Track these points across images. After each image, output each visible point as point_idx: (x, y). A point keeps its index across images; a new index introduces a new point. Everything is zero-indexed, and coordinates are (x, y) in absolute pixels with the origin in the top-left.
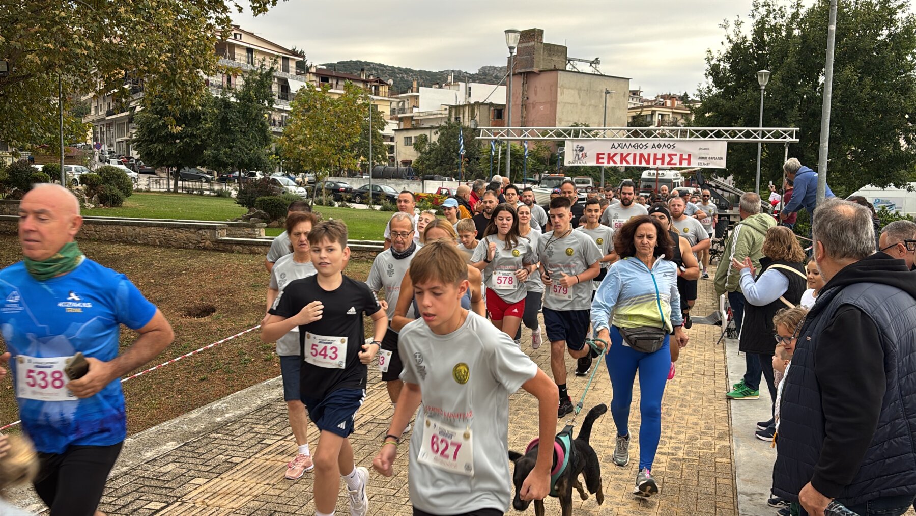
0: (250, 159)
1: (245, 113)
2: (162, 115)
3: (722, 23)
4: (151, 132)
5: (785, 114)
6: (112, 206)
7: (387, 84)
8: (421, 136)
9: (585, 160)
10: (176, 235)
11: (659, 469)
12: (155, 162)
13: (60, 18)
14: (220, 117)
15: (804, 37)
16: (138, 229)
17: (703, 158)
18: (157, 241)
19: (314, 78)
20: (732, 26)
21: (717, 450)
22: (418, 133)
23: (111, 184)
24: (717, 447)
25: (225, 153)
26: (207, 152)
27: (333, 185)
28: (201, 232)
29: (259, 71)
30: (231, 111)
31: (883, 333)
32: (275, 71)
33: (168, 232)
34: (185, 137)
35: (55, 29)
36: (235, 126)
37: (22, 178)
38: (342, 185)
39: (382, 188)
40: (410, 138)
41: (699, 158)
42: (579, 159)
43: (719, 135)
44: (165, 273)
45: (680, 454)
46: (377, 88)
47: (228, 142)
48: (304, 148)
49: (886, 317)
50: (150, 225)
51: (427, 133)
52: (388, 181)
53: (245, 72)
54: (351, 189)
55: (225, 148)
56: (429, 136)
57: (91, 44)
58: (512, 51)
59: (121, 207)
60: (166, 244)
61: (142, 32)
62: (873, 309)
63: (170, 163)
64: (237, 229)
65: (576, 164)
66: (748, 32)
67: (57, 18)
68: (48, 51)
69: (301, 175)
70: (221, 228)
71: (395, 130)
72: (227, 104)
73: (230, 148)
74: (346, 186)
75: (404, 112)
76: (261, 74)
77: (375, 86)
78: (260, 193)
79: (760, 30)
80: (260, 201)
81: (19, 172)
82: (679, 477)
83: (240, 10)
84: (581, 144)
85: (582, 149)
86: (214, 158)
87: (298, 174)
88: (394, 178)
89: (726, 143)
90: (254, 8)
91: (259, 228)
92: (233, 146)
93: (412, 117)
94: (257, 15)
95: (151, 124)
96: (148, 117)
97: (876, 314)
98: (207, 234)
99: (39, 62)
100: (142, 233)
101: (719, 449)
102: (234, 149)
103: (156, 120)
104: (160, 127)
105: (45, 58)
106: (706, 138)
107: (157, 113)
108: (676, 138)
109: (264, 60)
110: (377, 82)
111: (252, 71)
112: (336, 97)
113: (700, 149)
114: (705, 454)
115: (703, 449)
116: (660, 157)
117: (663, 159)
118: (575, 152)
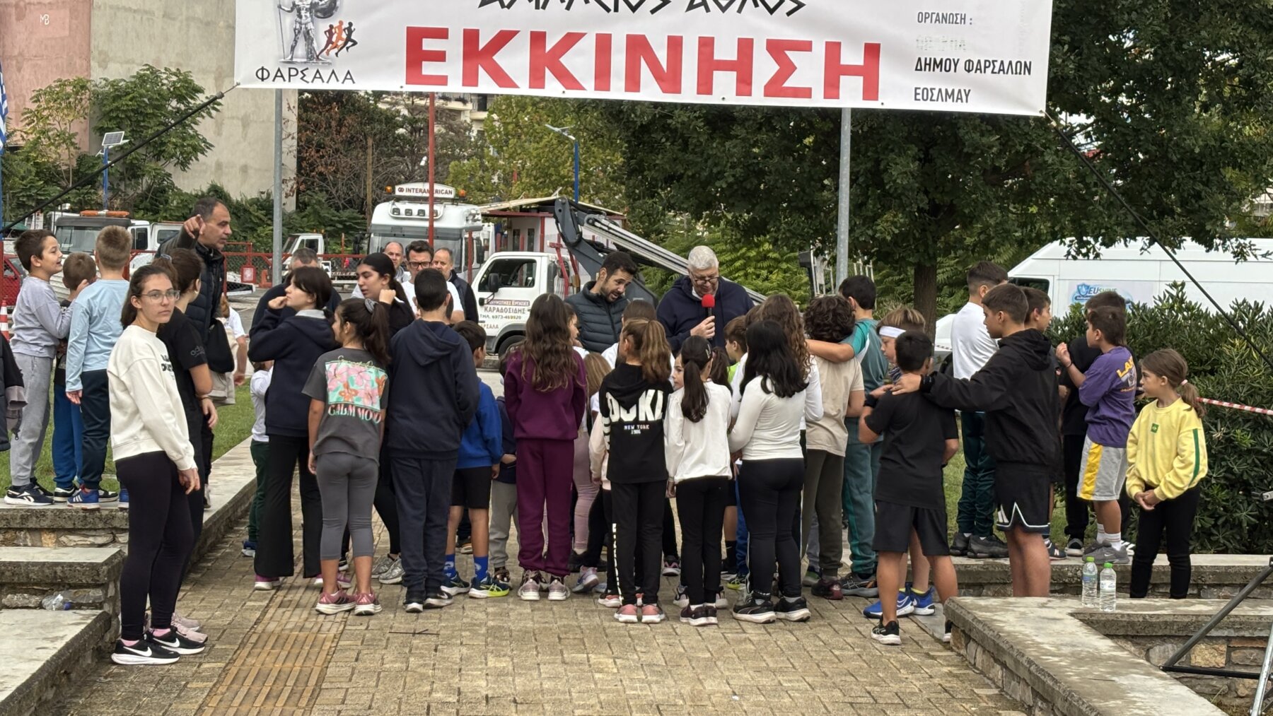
9: (344, 62)
41: (924, 65)
42: (312, 56)
85: (326, 4)
113: (923, 17)
116: (732, 55)
117: (743, 68)
118: (289, 20)
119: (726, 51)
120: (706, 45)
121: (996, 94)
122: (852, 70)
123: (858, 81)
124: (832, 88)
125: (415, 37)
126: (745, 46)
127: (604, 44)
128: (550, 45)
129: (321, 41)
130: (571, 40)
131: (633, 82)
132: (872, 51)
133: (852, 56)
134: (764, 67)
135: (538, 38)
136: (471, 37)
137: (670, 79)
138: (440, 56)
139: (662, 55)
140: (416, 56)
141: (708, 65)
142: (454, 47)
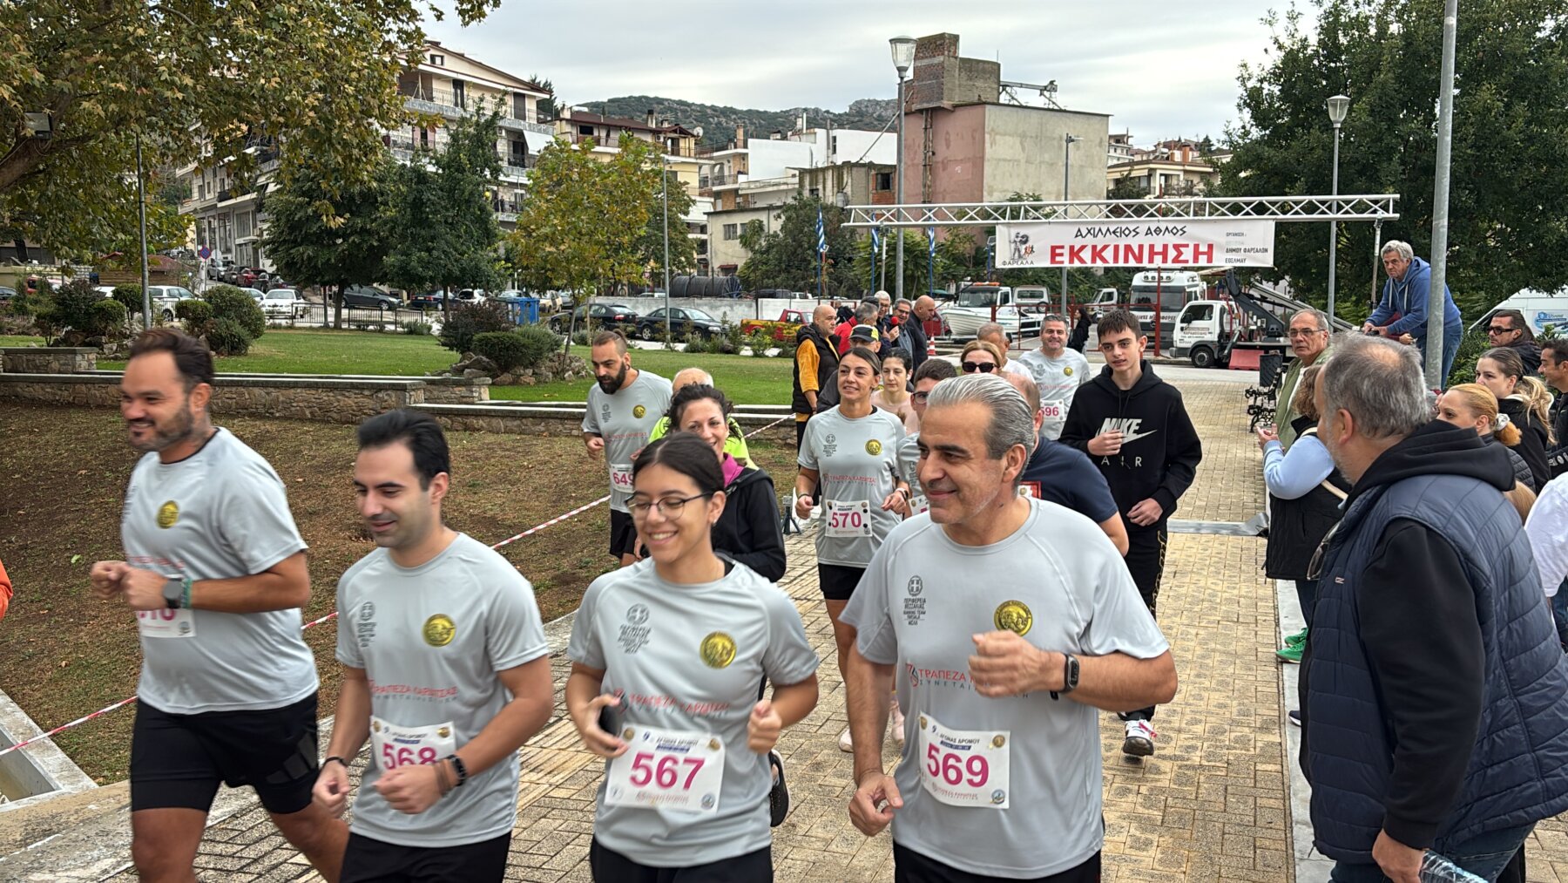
0: (463, 270)
1: (451, 191)
2: (311, 198)
3: (1266, 16)
4: (294, 227)
5: (1377, 170)
6: (230, 354)
7: (693, 136)
8: (753, 222)
9: (1030, 258)
10: (338, 401)
11: (1159, 784)
12: (301, 277)
13: (136, 39)
14: (410, 199)
15: (1407, 37)
16: (274, 393)
17: (1234, 250)
18: (308, 412)
19: (567, 128)
20: (1283, 21)
21: (1258, 750)
22: (746, 218)
23: (228, 317)
24: (1259, 744)
25: (420, 260)
26: (389, 260)
27: (604, 311)
28: (380, 395)
29: (474, 119)
30: (429, 189)
31: (1468, 560)
32: (502, 118)
33: (325, 396)
34: (351, 234)
35: (127, 58)
36: (435, 213)
37: (80, 309)
38: (618, 310)
39: (687, 313)
40: (734, 226)
41: (1228, 251)
42: (1020, 257)
43: (1260, 209)
44: (320, 467)
45: (1196, 758)
46: (675, 142)
47: (424, 241)
48: (553, 249)
49: (1466, 533)
50: (295, 385)
51: (763, 217)
52: (697, 301)
53: (451, 121)
54: (634, 316)
55: (420, 250)
56: (765, 223)
57: (188, 81)
58: (903, 74)
59: (246, 355)
60: (322, 417)
61: (274, 58)
62: (1444, 521)
63: (326, 278)
64: (442, 388)
65: (1015, 266)
66: (1310, 30)
67: (130, 39)
68: (117, 96)
69: (549, 294)
70: (415, 388)
71: (708, 214)
72: (421, 177)
73: (429, 250)
74: (626, 311)
75: (722, 183)
76: (477, 124)
77: (673, 139)
78: (481, 326)
79: (1331, 26)
80: (480, 340)
81: (73, 300)
82: (1193, 797)
83: (439, 17)
84: (1023, 231)
85: (1025, 239)
86: (401, 268)
87: (545, 293)
88: (706, 295)
89: (1272, 225)
90: (462, 13)
91: (480, 386)
92: (434, 248)
93: (736, 190)
94: (468, 23)
95: (293, 214)
96: (288, 202)
97: (1452, 531)
98: (392, 398)
99: (102, 114)
100: (281, 399)
101: (1262, 748)
102: (435, 253)
103: (301, 205)
104: (308, 218)
105: (113, 107)
106: (1239, 216)
107: (304, 194)
108: (1186, 217)
109: (482, 100)
110: (675, 131)
111: (463, 119)
112: (606, 160)
113: (1228, 234)
114: (1237, 757)
115: (1235, 748)
116: (1161, 250)
117: (1164, 254)
118: (1013, 245)
119: (1159, 248)
120: (1152, 247)
121: (1254, 259)
122: (1203, 253)
123: (1205, 257)
124: (1196, 260)
125: (1053, 248)
126: (1165, 247)
127: (1116, 248)
128: (1099, 248)
129: (1023, 251)
130: (1105, 247)
131: (1126, 260)
132: (1210, 247)
133: (1203, 248)
134: (1172, 253)
135: (1094, 247)
136: (1072, 248)
137: (1139, 259)
138: (1061, 255)
139: (1136, 251)
140: (1054, 255)
141: (1152, 253)
142: (1066, 251)
